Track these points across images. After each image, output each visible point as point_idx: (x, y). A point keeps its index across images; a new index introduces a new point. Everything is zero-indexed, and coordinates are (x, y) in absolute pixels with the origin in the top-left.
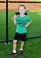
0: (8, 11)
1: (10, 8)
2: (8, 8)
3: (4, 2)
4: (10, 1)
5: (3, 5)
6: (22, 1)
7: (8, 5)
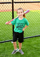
0: (14, 11)
1: (16, 8)
2: (14, 9)
3: (10, 3)
4: (16, 2)
5: (9, 6)
6: (27, 1)
7: (14, 5)
